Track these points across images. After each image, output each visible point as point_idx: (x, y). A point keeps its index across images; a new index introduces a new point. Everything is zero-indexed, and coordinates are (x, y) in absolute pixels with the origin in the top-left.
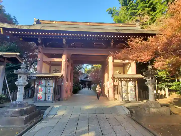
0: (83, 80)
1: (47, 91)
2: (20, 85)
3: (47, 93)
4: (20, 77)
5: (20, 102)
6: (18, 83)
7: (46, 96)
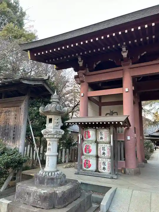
0: (154, 134)
1: (99, 152)
2: (49, 136)
3: (99, 155)
4: (50, 120)
5: (50, 174)
6: (47, 132)
7: (99, 162)
